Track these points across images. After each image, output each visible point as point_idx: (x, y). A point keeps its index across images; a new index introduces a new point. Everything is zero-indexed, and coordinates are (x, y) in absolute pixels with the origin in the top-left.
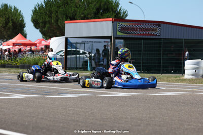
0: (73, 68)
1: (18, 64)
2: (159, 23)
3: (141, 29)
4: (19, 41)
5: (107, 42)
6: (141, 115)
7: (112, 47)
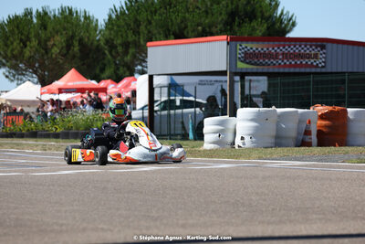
0: (164, 135)
1: (59, 130)
2: (321, 43)
3: (286, 56)
4: (71, 84)
7: (228, 93)
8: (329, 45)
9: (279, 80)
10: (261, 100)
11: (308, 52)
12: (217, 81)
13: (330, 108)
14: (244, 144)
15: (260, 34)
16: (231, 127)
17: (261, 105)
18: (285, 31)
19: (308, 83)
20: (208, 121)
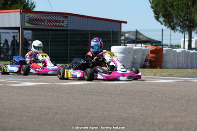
2: (66, 15)
3: (49, 21)
5: (15, 33)
6: (49, 104)
7: (20, 38)
8: (69, 16)
11: (59, 19)
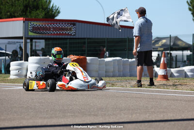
2: (73, 22)
3: (55, 29)
7: (23, 48)
8: (77, 24)
9: (51, 42)
10: (41, 52)
11: (66, 27)
12: (17, 42)
13: (78, 57)
14: (32, 76)
15: (41, 17)
16: (25, 67)
17: (41, 55)
18: (54, 16)
19: (66, 43)
20: (12, 64)
